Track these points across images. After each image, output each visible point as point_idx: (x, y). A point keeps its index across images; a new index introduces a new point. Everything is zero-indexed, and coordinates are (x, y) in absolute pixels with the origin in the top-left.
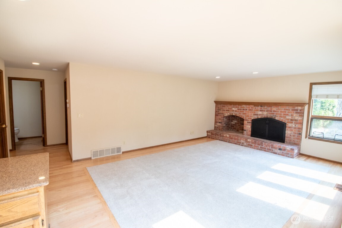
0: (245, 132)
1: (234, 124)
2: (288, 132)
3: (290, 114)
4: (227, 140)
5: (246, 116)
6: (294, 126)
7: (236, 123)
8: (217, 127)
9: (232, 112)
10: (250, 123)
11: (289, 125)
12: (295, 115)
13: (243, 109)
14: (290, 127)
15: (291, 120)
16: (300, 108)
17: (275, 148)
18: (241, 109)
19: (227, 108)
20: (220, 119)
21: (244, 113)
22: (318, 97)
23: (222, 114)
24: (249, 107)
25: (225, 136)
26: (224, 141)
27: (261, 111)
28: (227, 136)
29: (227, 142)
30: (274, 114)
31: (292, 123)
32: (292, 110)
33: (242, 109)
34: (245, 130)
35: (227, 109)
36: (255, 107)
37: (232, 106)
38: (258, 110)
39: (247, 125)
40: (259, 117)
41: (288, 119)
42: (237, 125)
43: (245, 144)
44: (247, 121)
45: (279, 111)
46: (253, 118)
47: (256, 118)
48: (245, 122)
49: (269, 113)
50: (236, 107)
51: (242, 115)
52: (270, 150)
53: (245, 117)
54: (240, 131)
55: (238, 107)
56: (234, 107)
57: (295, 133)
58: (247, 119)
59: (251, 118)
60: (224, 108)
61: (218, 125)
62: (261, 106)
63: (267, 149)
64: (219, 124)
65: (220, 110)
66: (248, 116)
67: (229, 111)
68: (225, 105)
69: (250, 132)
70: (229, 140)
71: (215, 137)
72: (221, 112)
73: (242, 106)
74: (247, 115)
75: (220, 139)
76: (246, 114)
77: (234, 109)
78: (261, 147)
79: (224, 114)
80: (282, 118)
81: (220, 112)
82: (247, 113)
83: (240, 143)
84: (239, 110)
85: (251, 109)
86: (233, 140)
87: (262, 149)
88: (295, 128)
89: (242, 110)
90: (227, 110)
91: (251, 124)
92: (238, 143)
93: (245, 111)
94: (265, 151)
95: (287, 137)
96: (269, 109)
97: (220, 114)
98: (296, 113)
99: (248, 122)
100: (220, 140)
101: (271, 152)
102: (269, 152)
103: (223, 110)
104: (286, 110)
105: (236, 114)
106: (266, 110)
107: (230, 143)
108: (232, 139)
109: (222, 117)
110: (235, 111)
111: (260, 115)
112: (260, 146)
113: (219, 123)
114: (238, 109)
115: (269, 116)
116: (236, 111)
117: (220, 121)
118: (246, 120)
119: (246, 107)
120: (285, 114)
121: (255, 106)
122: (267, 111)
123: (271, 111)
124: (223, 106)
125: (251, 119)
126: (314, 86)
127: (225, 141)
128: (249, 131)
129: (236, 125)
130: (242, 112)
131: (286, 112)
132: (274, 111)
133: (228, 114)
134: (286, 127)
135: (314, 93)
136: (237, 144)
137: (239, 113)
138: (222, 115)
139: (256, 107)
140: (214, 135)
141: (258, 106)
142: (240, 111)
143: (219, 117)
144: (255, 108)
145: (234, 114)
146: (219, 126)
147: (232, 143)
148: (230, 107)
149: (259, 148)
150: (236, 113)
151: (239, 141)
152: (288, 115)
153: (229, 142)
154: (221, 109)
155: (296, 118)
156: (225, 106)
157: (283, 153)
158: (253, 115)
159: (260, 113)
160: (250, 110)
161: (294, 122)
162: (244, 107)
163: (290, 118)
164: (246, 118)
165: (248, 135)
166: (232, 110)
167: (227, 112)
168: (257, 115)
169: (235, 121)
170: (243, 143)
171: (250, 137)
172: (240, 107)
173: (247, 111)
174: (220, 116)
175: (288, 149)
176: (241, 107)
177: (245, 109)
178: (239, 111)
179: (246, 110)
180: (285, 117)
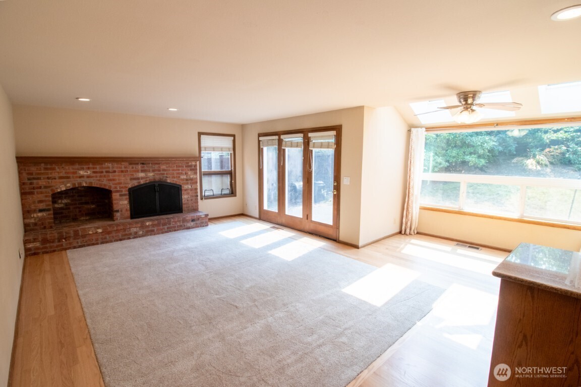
0: (118, 215)
1: (61, 208)
2: (185, 197)
3: (184, 172)
4: (97, 240)
5: (116, 184)
6: (190, 187)
7: (66, 204)
8: (35, 224)
9: (79, 180)
10: (125, 195)
11: (185, 187)
12: (189, 173)
13: (107, 172)
14: (186, 190)
15: (187, 180)
16: (194, 163)
17: (187, 221)
18: (102, 172)
19: (59, 171)
20: (41, 202)
21: (111, 178)
22: (207, 149)
23: (46, 187)
24: (119, 166)
25: (90, 233)
26: (89, 245)
27: (142, 171)
28: (97, 233)
29: (97, 244)
30: (163, 174)
31: (187, 184)
32: (186, 167)
33: (104, 170)
34: (117, 211)
35: (61, 175)
36: (131, 166)
37: (77, 166)
38: (138, 171)
39: (121, 200)
40: (142, 182)
41: (183, 180)
42: (71, 207)
43: (141, 233)
44: (118, 194)
45: (171, 169)
46: (130, 186)
47: (136, 184)
48: (115, 196)
49: (157, 174)
50: (89, 168)
51: (105, 182)
52: (181, 226)
53: (113, 186)
54: (82, 218)
55: (94, 168)
56: (83, 169)
57: (193, 196)
58: (118, 189)
59: (127, 185)
60: (51, 174)
61: (35, 219)
62: (143, 164)
63: (178, 226)
64: (40, 214)
65: (39, 179)
66: (120, 183)
67: (68, 178)
68: (54, 166)
69: (129, 212)
70: (102, 239)
71: (57, 246)
72: (42, 183)
73: (103, 166)
74: (117, 181)
75: (75, 245)
76: (114, 180)
77: (82, 173)
78: (168, 228)
79: (54, 188)
80: (175, 180)
81: (38, 184)
82: (117, 178)
83: (130, 234)
84: (98, 175)
85: (123, 169)
86: (114, 234)
87: (170, 230)
88: (191, 190)
89: (105, 174)
90: (61, 178)
91: (128, 197)
92: (126, 237)
93: (111, 174)
94: (175, 230)
95: (185, 204)
96: (156, 167)
97: (40, 188)
98: (191, 170)
99: (121, 195)
100: (75, 248)
101: (184, 229)
102: (180, 230)
103: (48, 178)
104: (179, 167)
105: (91, 183)
106: (151, 169)
107: (107, 242)
108: (109, 233)
109: (46, 196)
110: (86, 177)
111: (142, 178)
112: (166, 227)
113: (41, 211)
114: (94, 172)
115: (157, 178)
116: (88, 177)
117: (42, 206)
118: (117, 191)
119: (113, 167)
120: (178, 173)
121: (130, 164)
122: (153, 171)
123: (159, 171)
124: (46, 169)
125: (126, 187)
126: (203, 137)
127: (93, 244)
128: (127, 210)
129: (69, 208)
130: (105, 176)
131: (179, 170)
132: (164, 170)
133: (69, 185)
134: (181, 190)
135: (203, 145)
136: (124, 239)
137: (99, 180)
138: (49, 190)
139: (134, 166)
140: (53, 242)
141: (138, 164)
142: (101, 176)
143: (37, 197)
144: (133, 168)
145: (86, 183)
146: (41, 219)
147: (111, 241)
148: (70, 169)
149: (166, 230)
150: (91, 180)
151: (127, 232)
152: (182, 173)
153: (102, 243)
154: (42, 177)
155: (191, 176)
156: (54, 169)
157: (196, 224)
158: (129, 181)
159: (142, 175)
160: (122, 172)
161: (189, 182)
162: (109, 168)
163: (185, 177)
164: (116, 188)
165: (126, 218)
166: (78, 175)
167: (63, 183)
168: (138, 179)
169: (65, 201)
170: (136, 233)
171: (129, 220)
172: (98, 167)
173: (117, 173)
174: (41, 193)
175: (203, 216)
176: (100, 168)
177: (111, 170)
178: (96, 177)
179: (115, 172)
180: (179, 177)
